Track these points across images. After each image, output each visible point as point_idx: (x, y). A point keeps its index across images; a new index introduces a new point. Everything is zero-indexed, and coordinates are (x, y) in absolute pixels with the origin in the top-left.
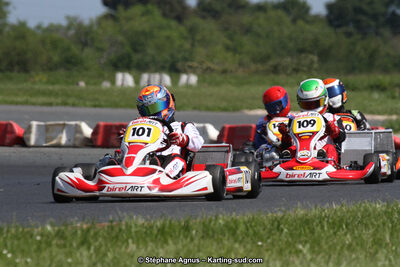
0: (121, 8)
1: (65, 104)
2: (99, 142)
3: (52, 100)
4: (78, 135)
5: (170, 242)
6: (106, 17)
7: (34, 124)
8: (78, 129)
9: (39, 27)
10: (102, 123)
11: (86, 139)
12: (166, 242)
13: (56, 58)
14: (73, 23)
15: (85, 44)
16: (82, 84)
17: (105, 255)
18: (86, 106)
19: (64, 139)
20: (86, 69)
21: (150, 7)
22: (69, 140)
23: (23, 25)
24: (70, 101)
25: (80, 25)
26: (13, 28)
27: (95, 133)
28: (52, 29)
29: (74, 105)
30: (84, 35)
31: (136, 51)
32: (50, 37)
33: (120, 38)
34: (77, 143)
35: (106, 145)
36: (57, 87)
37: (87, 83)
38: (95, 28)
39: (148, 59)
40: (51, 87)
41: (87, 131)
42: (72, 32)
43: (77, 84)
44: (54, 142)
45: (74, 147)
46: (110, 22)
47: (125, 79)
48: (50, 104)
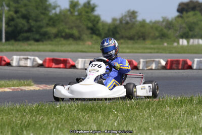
0: (184, 13)
1: (157, 52)
2: (168, 67)
3: (152, 51)
4: (159, 65)
5: (184, 106)
6: (178, 17)
7: (142, 60)
8: (159, 62)
9: (151, 22)
10: (169, 60)
11: (163, 66)
12: (182, 106)
13: (157, 34)
14: (165, 20)
15: (169, 28)
16: (166, 44)
17: (156, 111)
18: (166, 53)
19: (154, 66)
20: (169, 38)
21: (197, 12)
22: (156, 67)
23: (144, 21)
24: (160, 51)
25: (168, 20)
26: (140, 22)
27: (166, 64)
28: (156, 22)
29: (161, 53)
30: (169, 25)
31: (190, 30)
32: (155, 26)
33: (184, 25)
34: (159, 68)
35: (171, 68)
36: (155, 46)
37: (168, 44)
38: (174, 21)
39: (196, 34)
40: (152, 46)
41: (163, 63)
42: (164, 24)
43: (163, 44)
44: (150, 68)
45: (158, 69)
46: (180, 19)
47: (183, 42)
48: (151, 53)
